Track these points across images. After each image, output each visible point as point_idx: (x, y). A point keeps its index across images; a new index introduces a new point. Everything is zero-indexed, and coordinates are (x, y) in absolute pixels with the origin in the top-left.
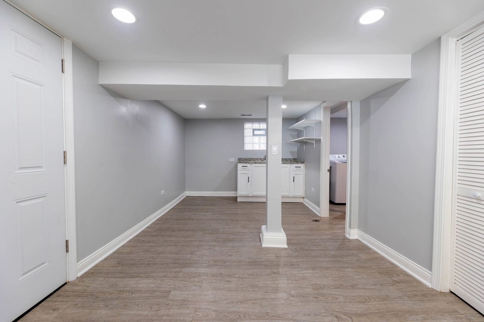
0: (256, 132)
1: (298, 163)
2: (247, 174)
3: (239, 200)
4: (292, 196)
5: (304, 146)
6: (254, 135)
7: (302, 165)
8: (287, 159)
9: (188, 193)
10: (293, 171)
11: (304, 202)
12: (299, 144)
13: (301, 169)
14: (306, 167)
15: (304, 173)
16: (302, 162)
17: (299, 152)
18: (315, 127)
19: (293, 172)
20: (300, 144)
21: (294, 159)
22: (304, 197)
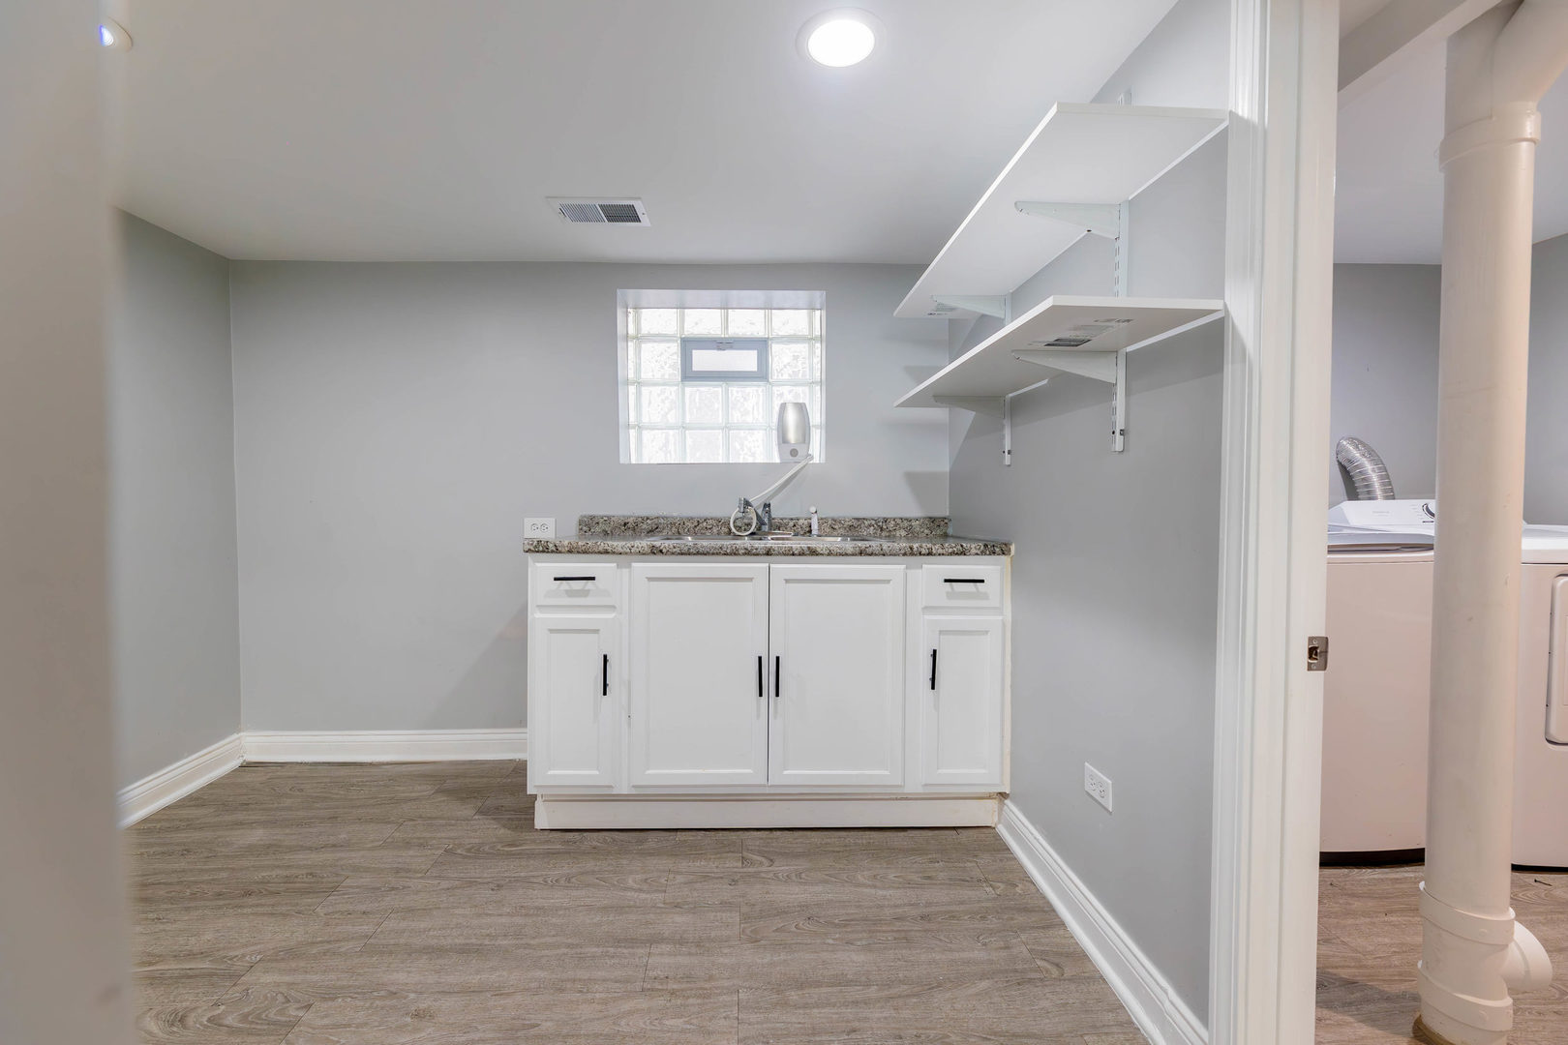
0: (702, 359)
1: (963, 553)
2: (596, 631)
3: (543, 819)
4: (920, 790)
5: (1007, 432)
6: (689, 375)
7: (991, 569)
8: (886, 520)
9: (257, 744)
10: (927, 609)
11: (1002, 830)
12: (968, 417)
13: (985, 596)
14: (1019, 578)
15: (1004, 625)
16: (994, 548)
17: (959, 481)
18: (1123, 244)
19: (927, 617)
20: (974, 413)
21: (933, 520)
22: (1003, 795)
